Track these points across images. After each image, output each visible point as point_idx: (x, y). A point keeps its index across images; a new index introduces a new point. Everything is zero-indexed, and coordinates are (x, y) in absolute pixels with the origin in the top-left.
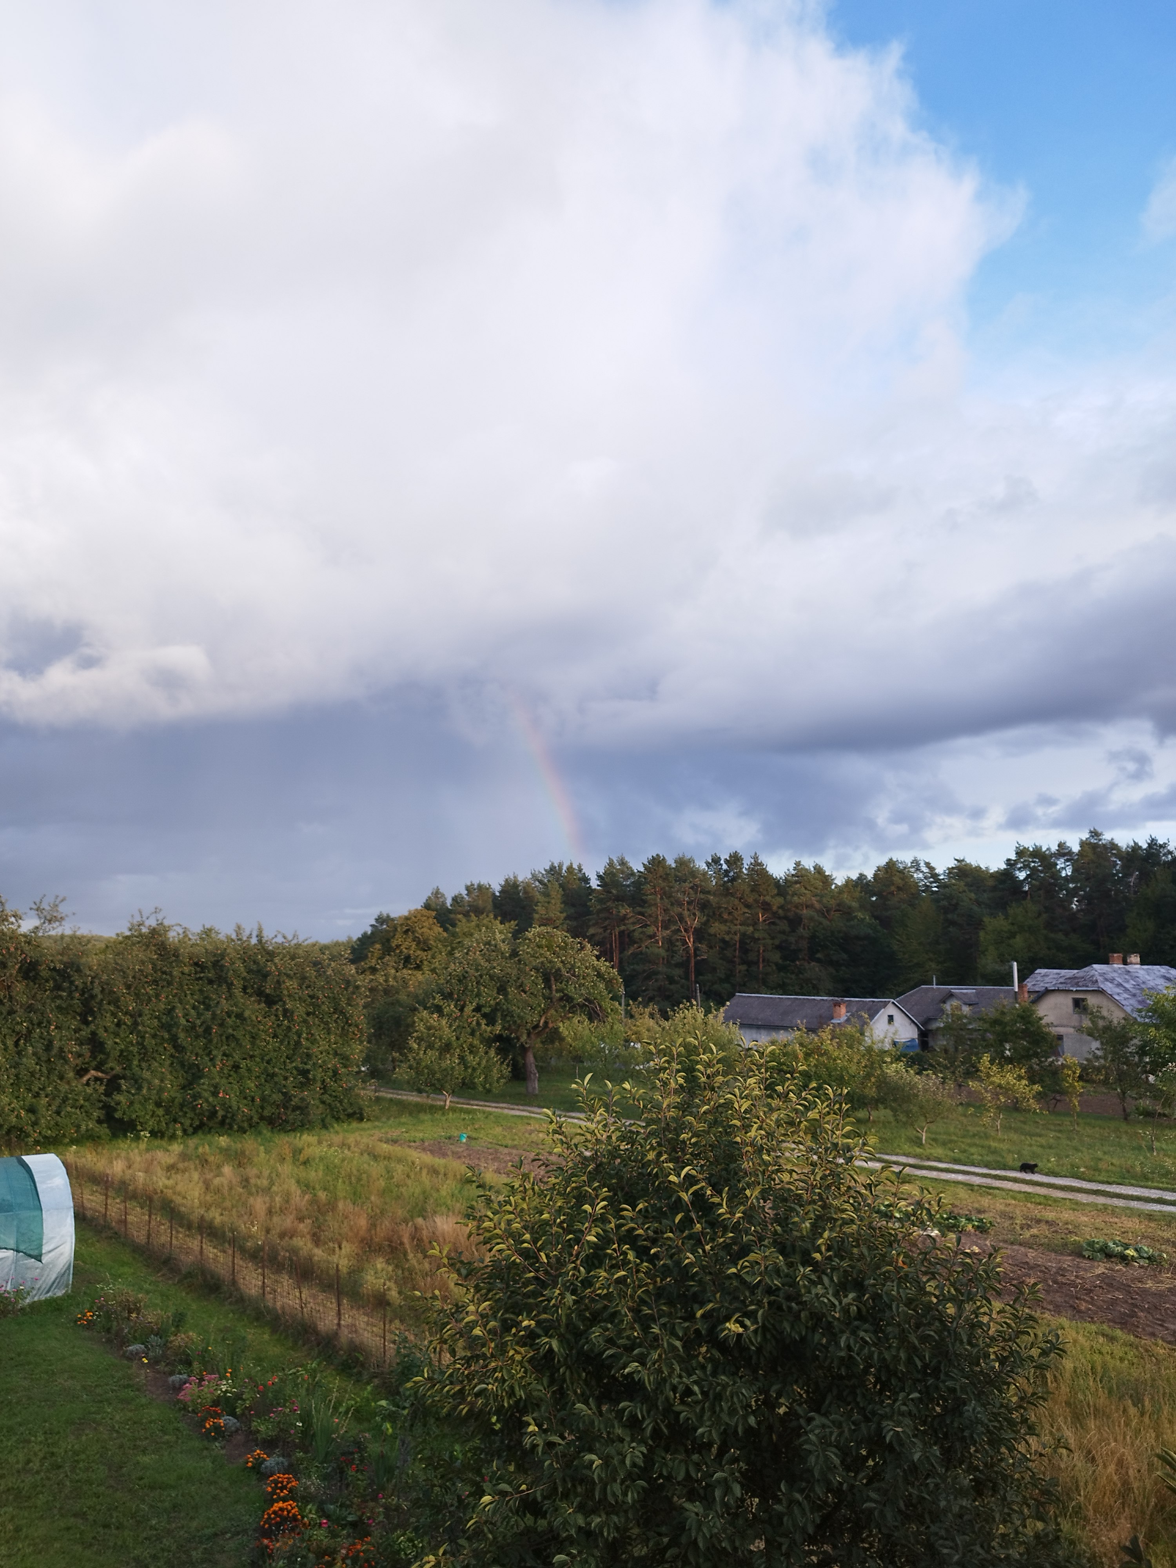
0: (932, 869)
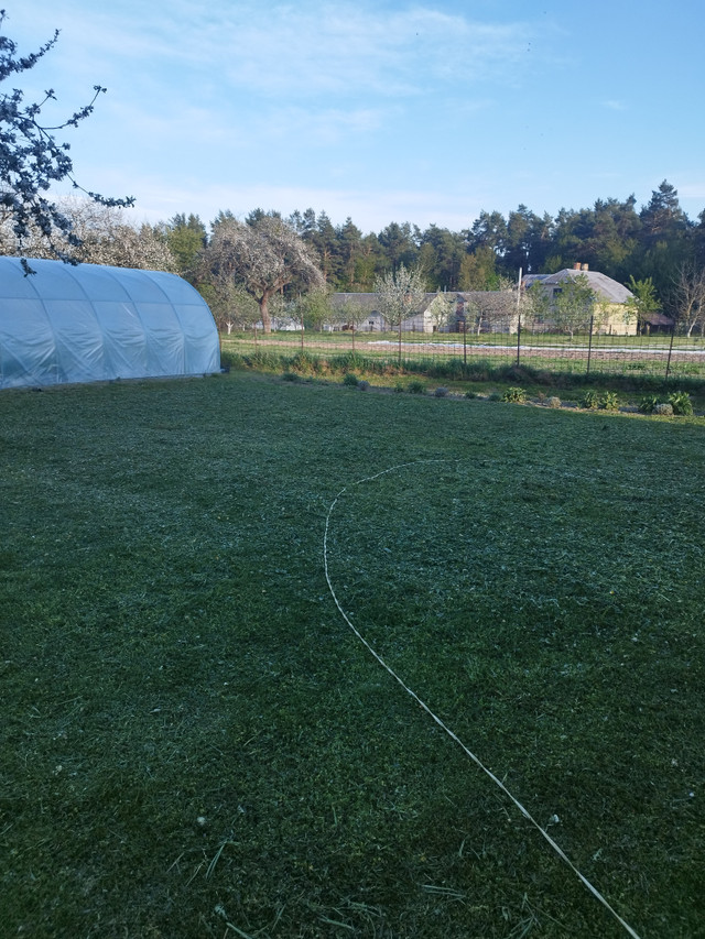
0: (418, 230)
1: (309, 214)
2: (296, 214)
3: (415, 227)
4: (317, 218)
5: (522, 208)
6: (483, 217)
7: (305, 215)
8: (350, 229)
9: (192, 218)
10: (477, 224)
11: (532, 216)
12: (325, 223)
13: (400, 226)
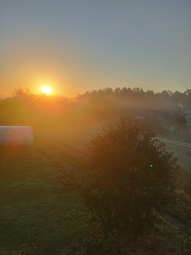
1: (138, 89)
2: (135, 88)
3: (171, 91)
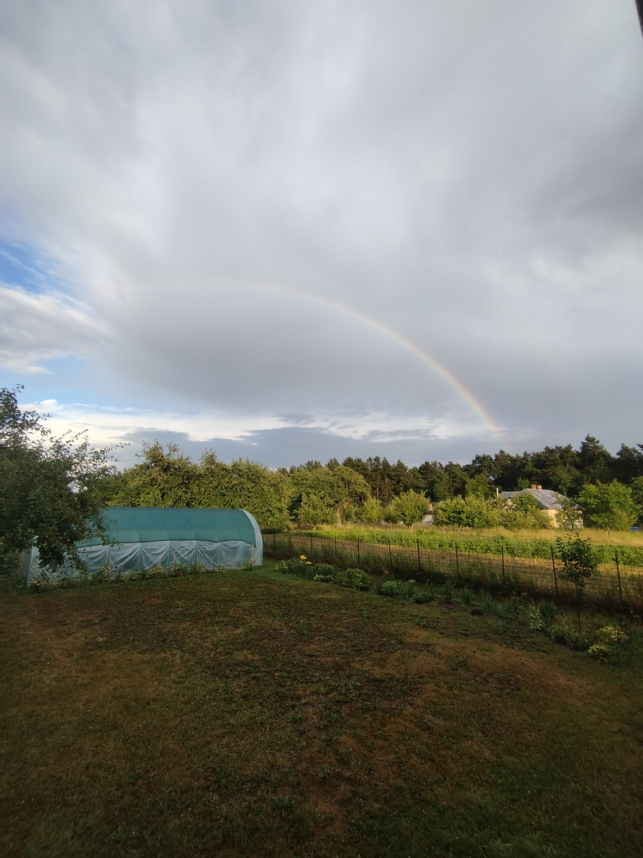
1: (377, 459)
2: (370, 459)
4: (381, 461)
5: (502, 452)
6: (478, 458)
7: (375, 460)
8: (400, 465)
9: (316, 463)
10: (474, 462)
11: (509, 456)
12: (386, 464)
13: (430, 463)
